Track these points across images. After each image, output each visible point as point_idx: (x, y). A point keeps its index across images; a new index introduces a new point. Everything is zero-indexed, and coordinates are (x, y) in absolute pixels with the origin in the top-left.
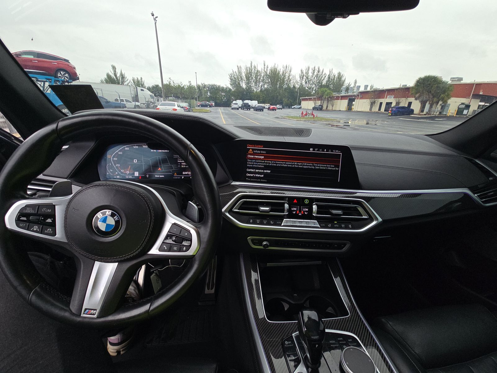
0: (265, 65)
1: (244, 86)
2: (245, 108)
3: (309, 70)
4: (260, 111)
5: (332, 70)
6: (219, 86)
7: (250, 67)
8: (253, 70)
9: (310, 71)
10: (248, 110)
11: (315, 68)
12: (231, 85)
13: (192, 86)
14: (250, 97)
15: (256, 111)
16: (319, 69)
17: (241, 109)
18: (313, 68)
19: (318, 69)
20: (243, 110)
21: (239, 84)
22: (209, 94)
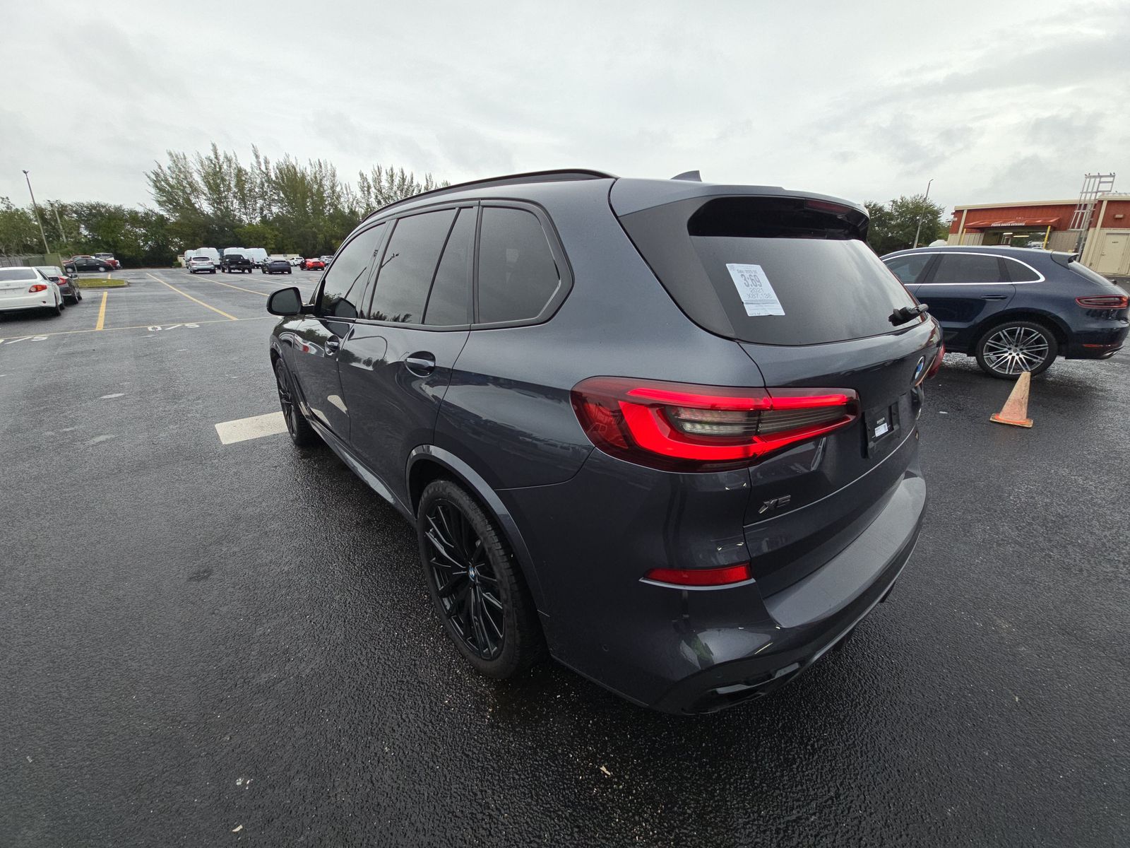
0: (257, 157)
1: (205, 207)
2: (234, 269)
3: (380, 174)
4: (283, 273)
5: (430, 176)
6: (119, 210)
7: (213, 157)
8: (225, 166)
9: (384, 177)
10: (243, 272)
11: (392, 169)
12: (160, 203)
13: (17, 210)
14: (236, 236)
15: (271, 273)
16: (402, 172)
17: (223, 271)
18: (388, 171)
19: (400, 174)
20: (230, 272)
21: (188, 201)
22: (85, 232)
